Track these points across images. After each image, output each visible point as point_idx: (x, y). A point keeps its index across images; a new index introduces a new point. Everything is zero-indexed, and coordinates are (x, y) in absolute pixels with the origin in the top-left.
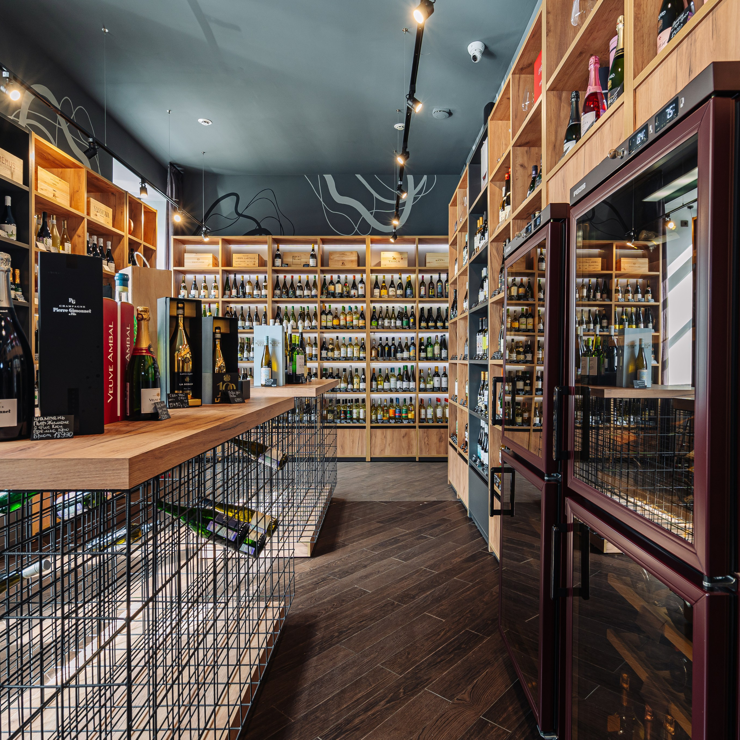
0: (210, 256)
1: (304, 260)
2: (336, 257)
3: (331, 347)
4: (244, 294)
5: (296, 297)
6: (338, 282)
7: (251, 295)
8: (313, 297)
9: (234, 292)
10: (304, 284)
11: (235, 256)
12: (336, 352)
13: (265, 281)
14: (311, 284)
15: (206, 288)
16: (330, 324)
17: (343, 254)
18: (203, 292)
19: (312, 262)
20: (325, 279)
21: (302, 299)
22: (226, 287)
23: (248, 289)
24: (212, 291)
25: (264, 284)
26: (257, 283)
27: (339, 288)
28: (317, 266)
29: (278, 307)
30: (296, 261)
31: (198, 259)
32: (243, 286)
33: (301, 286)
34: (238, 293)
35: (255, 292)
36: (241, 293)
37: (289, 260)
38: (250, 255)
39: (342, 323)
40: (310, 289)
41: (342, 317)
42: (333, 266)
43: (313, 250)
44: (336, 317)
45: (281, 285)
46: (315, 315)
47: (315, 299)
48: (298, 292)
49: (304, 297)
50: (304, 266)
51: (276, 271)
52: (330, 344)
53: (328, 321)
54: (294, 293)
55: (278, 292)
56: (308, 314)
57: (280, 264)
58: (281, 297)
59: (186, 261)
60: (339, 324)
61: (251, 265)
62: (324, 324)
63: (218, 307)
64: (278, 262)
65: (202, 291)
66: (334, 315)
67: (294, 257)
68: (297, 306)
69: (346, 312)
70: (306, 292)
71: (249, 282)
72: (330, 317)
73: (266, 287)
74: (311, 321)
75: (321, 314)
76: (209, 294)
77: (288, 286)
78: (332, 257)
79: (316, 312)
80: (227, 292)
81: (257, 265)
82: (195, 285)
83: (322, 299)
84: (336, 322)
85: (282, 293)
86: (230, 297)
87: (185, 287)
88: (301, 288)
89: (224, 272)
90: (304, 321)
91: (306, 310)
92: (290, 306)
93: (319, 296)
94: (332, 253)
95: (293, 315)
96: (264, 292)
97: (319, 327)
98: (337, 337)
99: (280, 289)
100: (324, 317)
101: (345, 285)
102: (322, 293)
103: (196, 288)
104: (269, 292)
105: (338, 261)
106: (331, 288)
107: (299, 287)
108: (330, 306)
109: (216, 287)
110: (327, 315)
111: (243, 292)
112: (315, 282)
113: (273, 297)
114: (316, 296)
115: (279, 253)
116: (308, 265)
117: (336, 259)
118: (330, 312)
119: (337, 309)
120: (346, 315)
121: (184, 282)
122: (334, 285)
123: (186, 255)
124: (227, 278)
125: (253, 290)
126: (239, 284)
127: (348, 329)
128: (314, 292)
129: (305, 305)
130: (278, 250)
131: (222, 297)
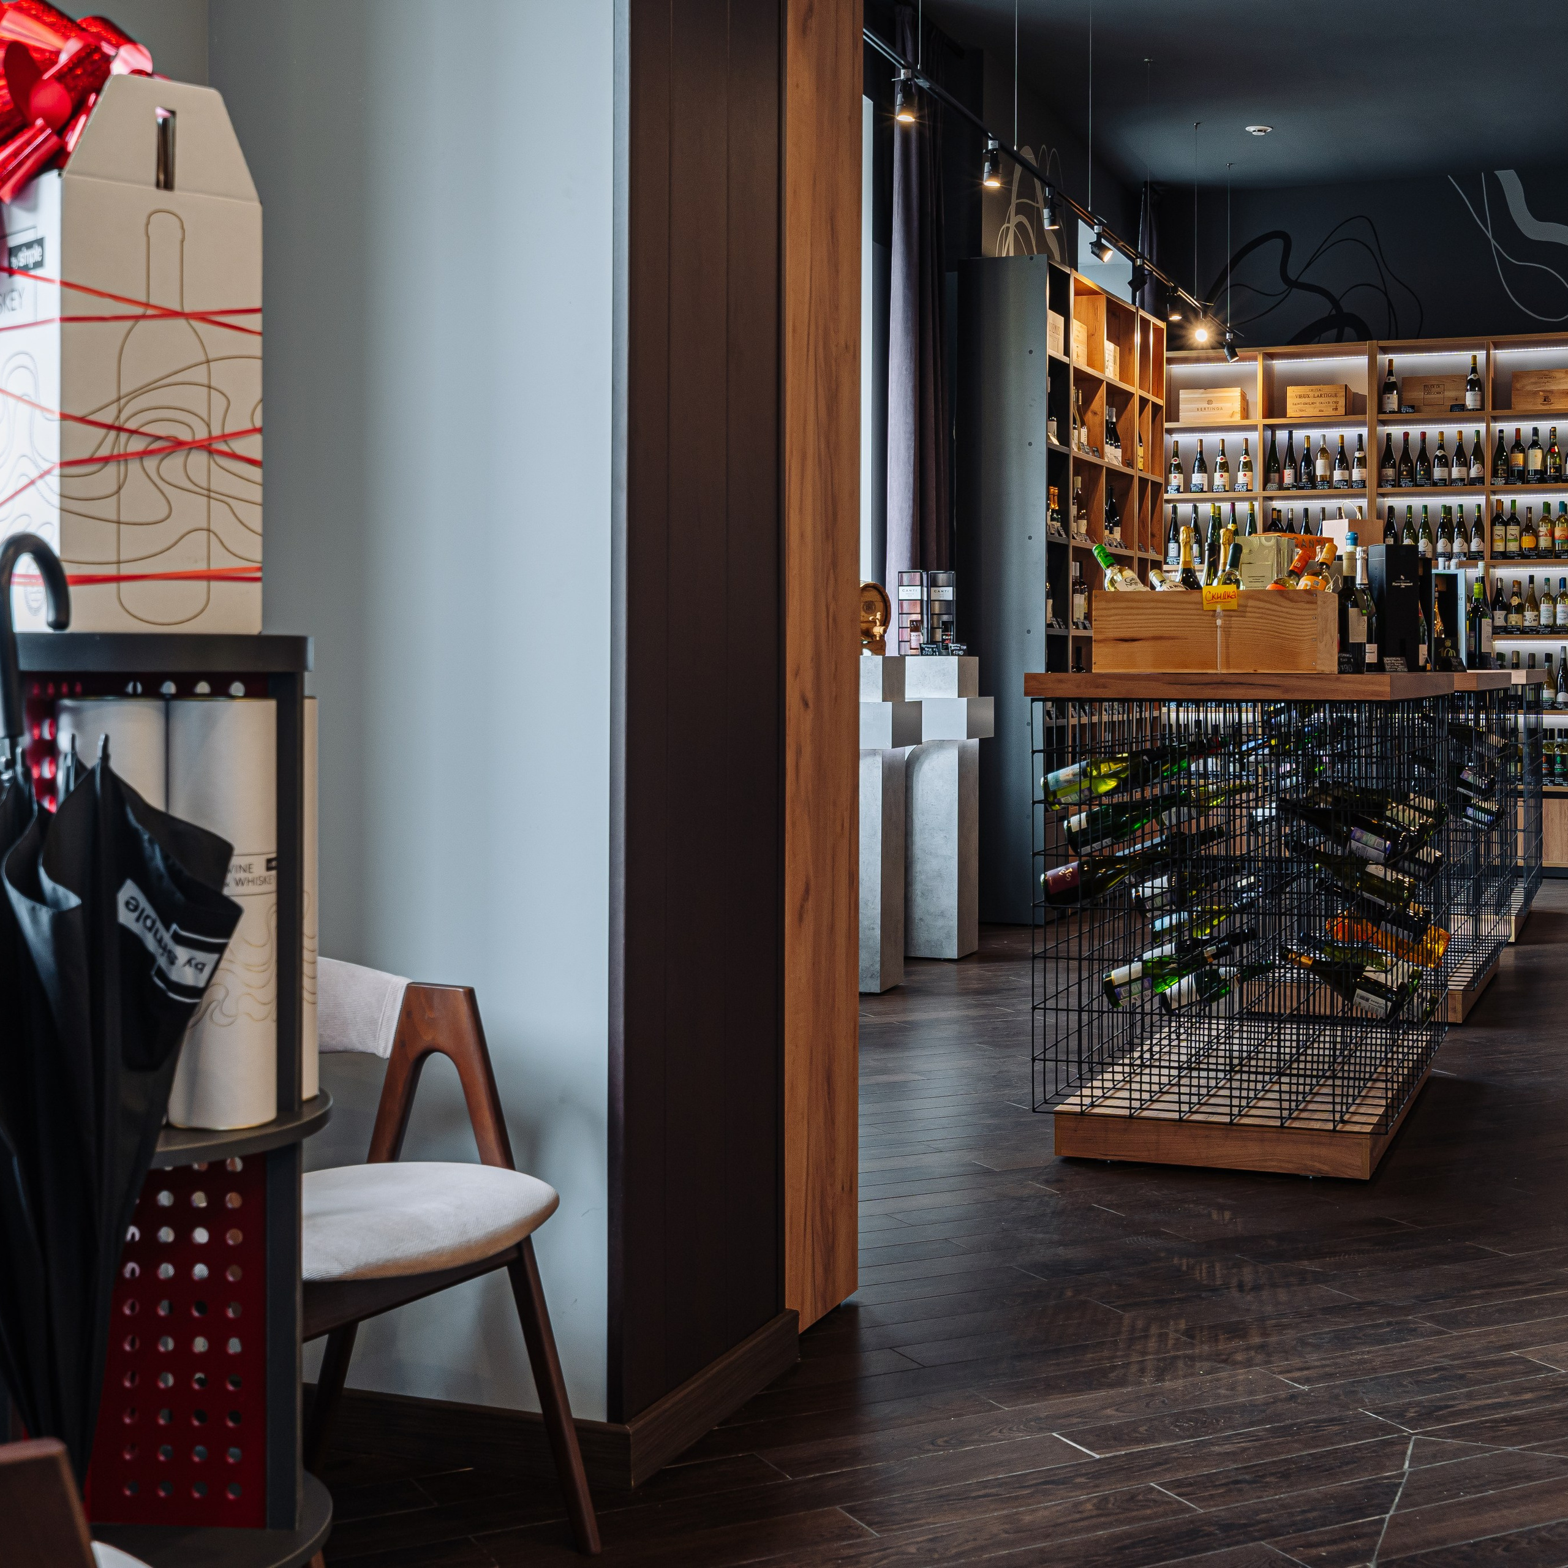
0: (1236, 393)
1: (1451, 394)
2: (1529, 385)
3: (1515, 601)
4: (1312, 477)
5: (1435, 484)
6: (1535, 444)
7: (1328, 481)
8: (1473, 482)
9: (1288, 475)
10: (1451, 451)
11: (1292, 392)
12: (1529, 615)
13: (1361, 449)
14: (1469, 450)
15: (1224, 467)
16: (1513, 547)
17: (1546, 376)
18: (1219, 479)
19: (1470, 399)
20: (1501, 438)
21: (1447, 485)
22: (1273, 462)
23: (1320, 467)
24: (1240, 474)
25: (1357, 454)
26: (1342, 452)
27: (1536, 460)
28: (1482, 408)
29: (1391, 509)
30: (1433, 397)
31: (1209, 402)
32: (1309, 460)
33: (1444, 456)
34: (1297, 477)
35: (1338, 475)
36: (1304, 479)
37: (1416, 395)
38: (1326, 389)
39: (1544, 543)
40: (1465, 464)
41: (1543, 529)
42: (1521, 404)
43: (1474, 370)
44: (1530, 528)
45: (1397, 455)
46: (1479, 524)
47: (1478, 486)
48: (1438, 473)
49: (1453, 482)
50: (1452, 408)
51: (1384, 423)
52: (1514, 594)
53: (1509, 538)
54: (1429, 473)
55: (1390, 472)
56: (1461, 524)
57: (1395, 407)
58: (1397, 483)
59: (1182, 406)
60: (1537, 547)
61: (1329, 412)
62: (1499, 547)
63: (1252, 509)
64: (1392, 401)
65: (1217, 475)
66: (1523, 525)
67: (1427, 388)
68: (1436, 502)
69: (1554, 516)
70: (1456, 472)
71: (1323, 451)
72: (1514, 530)
73: (1362, 462)
74: (1468, 540)
75: (1493, 524)
76: (1233, 481)
77: (1414, 455)
78: (1518, 386)
79: (1479, 517)
80: (1275, 476)
81: (1342, 411)
82: (1202, 461)
83: (1493, 488)
84: (1527, 542)
85: (1399, 473)
86: (1281, 487)
87: (1178, 468)
88: (1444, 462)
89: (1266, 427)
90: (1451, 541)
91: (1456, 516)
92: (1417, 502)
93: (1488, 479)
94: (1519, 373)
95: (1425, 525)
96: (1356, 474)
97: (1487, 555)
98: (1532, 578)
99: (1393, 466)
100: (1499, 530)
101: (1551, 451)
102: (1495, 474)
103: (1203, 468)
104: (1370, 472)
105: (1536, 393)
106: (1519, 458)
107: (1440, 458)
108: (1513, 502)
109: (1248, 466)
110: (1506, 524)
111: (1309, 474)
112: (1477, 445)
113: (1380, 486)
114: (1480, 480)
115: (1393, 379)
116: (1463, 407)
117: (1529, 388)
118: (1513, 519)
119: (1529, 509)
120: (1553, 524)
121: (1176, 454)
122: (1523, 451)
123: (1184, 395)
124: (1273, 442)
125: (1332, 469)
126: (1298, 455)
127: (1558, 556)
128: (1474, 472)
129: (1453, 501)
130: (1390, 373)
131: (1264, 490)
